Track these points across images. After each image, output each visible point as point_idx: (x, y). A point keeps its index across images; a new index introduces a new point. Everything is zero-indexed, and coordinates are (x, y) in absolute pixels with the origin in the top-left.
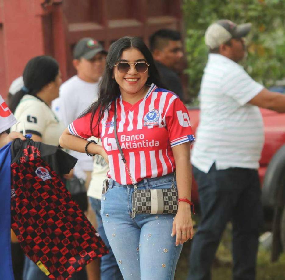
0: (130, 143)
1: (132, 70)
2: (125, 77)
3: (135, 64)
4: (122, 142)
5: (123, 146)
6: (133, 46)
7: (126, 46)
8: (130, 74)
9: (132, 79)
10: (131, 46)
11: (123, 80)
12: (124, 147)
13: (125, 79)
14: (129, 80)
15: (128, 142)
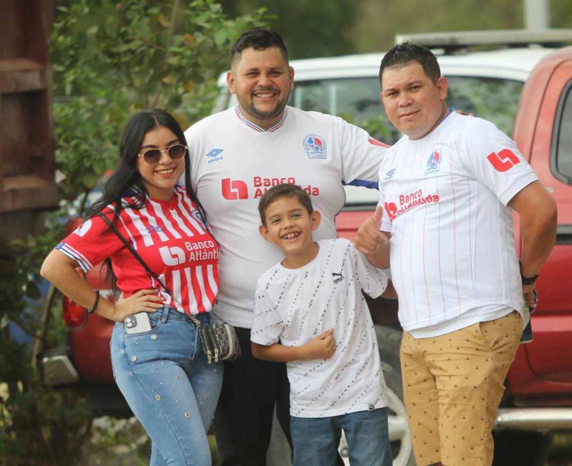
0: (200, 252)
1: (165, 158)
2: (157, 169)
3: (167, 149)
4: (191, 251)
5: (192, 257)
6: (160, 123)
7: (148, 125)
8: (163, 164)
9: (167, 170)
10: (156, 125)
11: (153, 174)
12: (194, 258)
13: (156, 171)
14: (163, 172)
15: (198, 251)
